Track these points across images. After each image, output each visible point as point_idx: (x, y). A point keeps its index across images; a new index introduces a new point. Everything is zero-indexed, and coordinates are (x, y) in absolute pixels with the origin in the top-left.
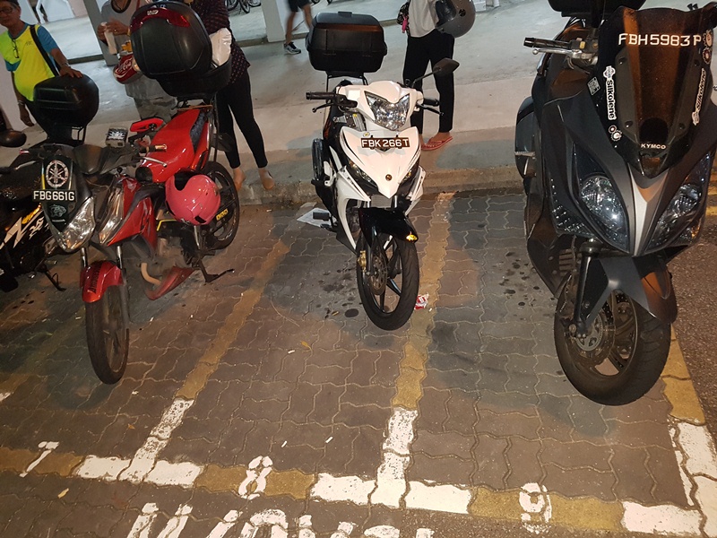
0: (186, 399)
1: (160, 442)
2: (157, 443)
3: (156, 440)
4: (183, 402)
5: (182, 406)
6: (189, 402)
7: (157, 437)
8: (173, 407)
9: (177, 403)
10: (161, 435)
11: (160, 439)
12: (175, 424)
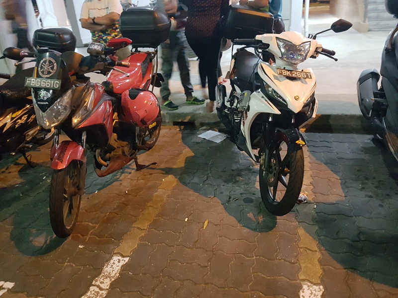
0: (123, 256)
1: (101, 292)
2: (98, 293)
3: (97, 290)
4: (120, 258)
5: (119, 262)
6: (125, 259)
7: (98, 286)
8: (112, 261)
9: (116, 258)
10: (102, 286)
11: (101, 289)
12: (113, 277)
